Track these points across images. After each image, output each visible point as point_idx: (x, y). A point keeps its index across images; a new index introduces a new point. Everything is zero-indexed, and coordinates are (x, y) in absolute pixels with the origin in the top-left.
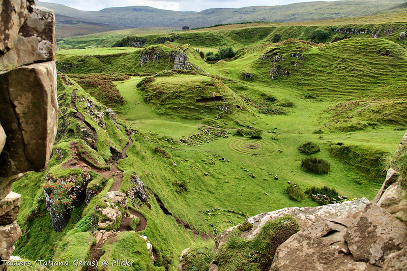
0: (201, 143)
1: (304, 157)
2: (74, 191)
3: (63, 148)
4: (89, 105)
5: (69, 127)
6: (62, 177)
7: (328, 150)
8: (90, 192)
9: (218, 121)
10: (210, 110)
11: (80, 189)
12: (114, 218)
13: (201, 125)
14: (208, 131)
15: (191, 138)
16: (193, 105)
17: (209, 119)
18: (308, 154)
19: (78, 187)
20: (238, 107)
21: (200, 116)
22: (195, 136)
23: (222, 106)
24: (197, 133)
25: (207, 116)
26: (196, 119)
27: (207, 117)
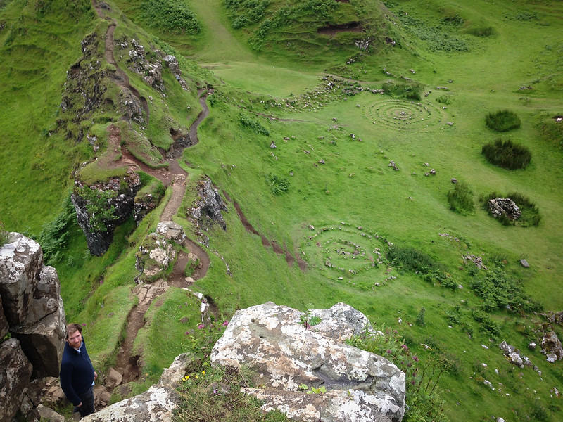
0: (320, 106)
1: (490, 138)
2: (117, 202)
3: (98, 134)
4: (135, 53)
5: (106, 95)
6: (98, 182)
7: (536, 126)
8: (138, 205)
9: (351, 67)
10: (339, 47)
11: (125, 199)
12: (165, 263)
13: (322, 75)
14: (333, 85)
15: (304, 98)
16: (312, 36)
17: (337, 63)
18: (498, 130)
19: (122, 196)
20: (389, 41)
21: (323, 58)
22: (310, 94)
23: (360, 39)
24: (314, 88)
25: (334, 58)
26: (316, 62)
27: (334, 60)
